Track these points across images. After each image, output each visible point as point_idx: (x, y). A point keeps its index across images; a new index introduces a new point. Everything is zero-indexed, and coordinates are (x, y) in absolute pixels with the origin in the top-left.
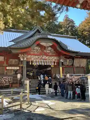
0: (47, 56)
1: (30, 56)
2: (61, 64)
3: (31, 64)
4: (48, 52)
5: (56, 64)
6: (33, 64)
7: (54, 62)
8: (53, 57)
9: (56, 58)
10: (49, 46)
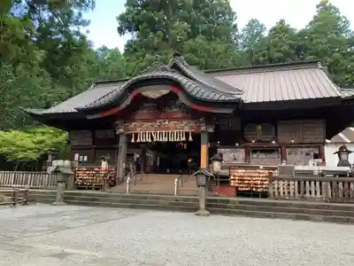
0: (171, 119)
1: (134, 124)
2: (204, 138)
3: (133, 141)
5: (190, 139)
6: (138, 141)
7: (187, 134)
8: (185, 122)
10: (160, 95)
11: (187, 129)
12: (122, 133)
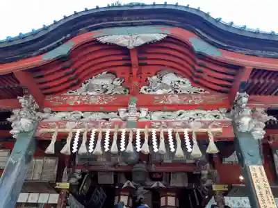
3: (50, 150)
4: (159, 92)
9: (208, 116)
10: (143, 42)
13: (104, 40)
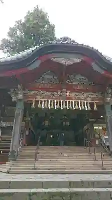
0: (74, 91)
1: (33, 92)
4: (74, 83)
8: (86, 95)
10: (72, 63)
11: (89, 100)
12: (20, 100)
13: (54, 60)
